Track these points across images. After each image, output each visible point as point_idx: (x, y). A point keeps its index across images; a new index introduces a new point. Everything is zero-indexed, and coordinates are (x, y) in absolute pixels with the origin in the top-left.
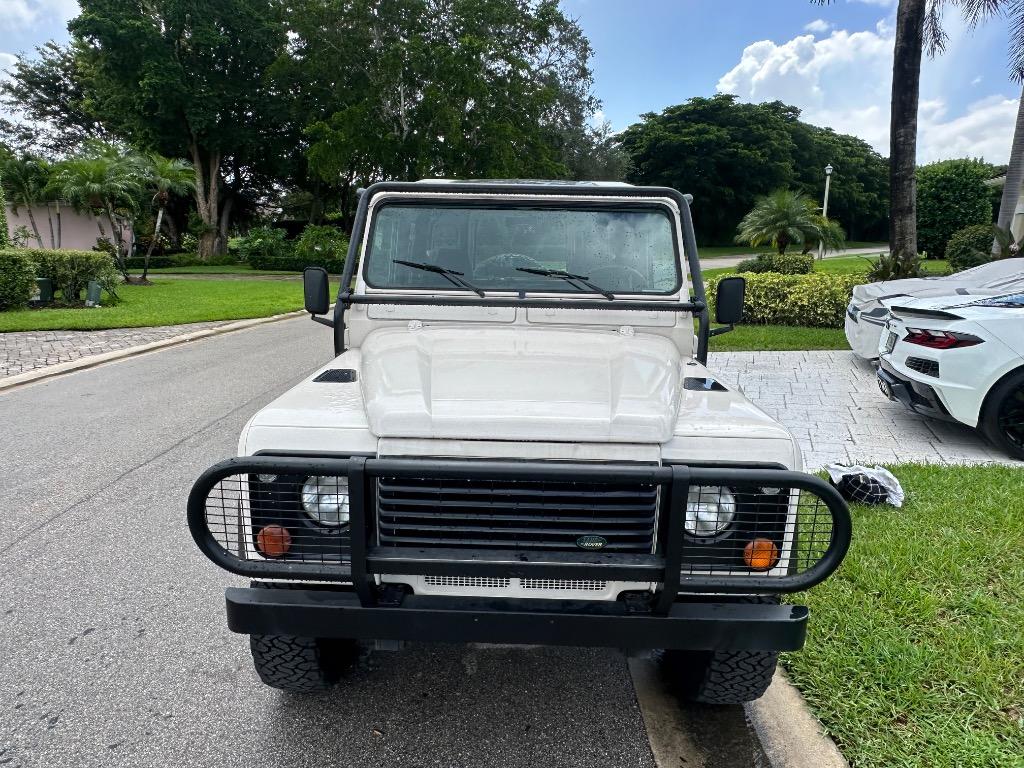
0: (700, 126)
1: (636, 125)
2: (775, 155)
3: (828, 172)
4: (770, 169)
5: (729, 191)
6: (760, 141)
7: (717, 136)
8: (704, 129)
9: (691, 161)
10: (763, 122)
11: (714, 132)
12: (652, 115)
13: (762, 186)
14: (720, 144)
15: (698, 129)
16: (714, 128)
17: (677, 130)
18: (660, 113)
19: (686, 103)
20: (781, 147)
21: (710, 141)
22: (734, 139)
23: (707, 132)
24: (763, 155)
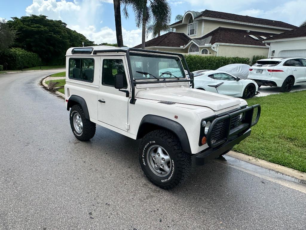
0: (37, 25)
1: (10, 21)
2: (64, 37)
3: (83, 44)
4: (63, 41)
5: (51, 48)
6: (58, 33)
7: (44, 29)
8: (39, 26)
9: (37, 36)
10: (57, 26)
11: (43, 28)
12: (16, 18)
13: (62, 46)
14: (45, 32)
15: (37, 26)
16: (42, 26)
17: (29, 25)
18: (20, 18)
19: (30, 16)
20: (65, 35)
21: (42, 31)
22: (50, 31)
23: (40, 27)
24: (60, 37)
